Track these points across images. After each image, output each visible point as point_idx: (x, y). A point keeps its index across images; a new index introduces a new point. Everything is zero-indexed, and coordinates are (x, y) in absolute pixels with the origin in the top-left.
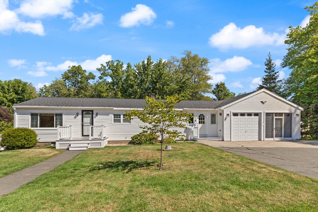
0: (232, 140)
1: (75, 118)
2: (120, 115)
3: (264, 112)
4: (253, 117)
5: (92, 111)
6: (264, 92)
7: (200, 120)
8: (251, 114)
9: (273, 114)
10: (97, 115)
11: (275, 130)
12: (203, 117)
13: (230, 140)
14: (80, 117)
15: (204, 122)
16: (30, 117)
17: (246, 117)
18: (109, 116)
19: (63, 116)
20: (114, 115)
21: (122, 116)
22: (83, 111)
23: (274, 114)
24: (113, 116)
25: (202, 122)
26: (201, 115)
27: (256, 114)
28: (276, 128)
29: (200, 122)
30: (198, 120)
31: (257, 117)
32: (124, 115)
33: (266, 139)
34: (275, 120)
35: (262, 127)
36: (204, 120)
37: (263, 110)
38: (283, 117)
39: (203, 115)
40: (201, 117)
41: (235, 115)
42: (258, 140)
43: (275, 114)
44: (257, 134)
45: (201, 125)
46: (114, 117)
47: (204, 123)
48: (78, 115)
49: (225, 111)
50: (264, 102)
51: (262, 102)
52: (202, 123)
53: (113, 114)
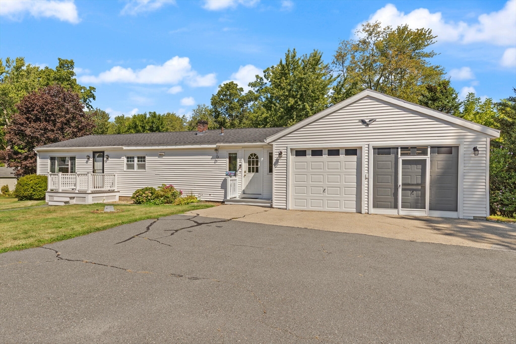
0: (290, 207)
1: (87, 162)
2: (133, 158)
3: (369, 145)
4: (342, 157)
5: (103, 152)
6: (368, 97)
7: (249, 165)
8: (339, 150)
9: (397, 148)
10: (108, 158)
11: (403, 190)
12: (255, 160)
13: (285, 207)
14: (91, 160)
15: (257, 168)
16: (49, 161)
17: (325, 157)
18: (121, 159)
19: (76, 160)
20: (128, 158)
21: (136, 160)
22: (94, 153)
23: (399, 150)
24: (125, 160)
25: (253, 168)
26: (252, 155)
27: (351, 152)
28: (403, 184)
29: (249, 168)
30: (245, 166)
31: (354, 158)
32: (138, 158)
33: (372, 211)
34: (402, 164)
35: (364, 182)
36: (257, 165)
37: (367, 142)
38: (428, 158)
39: (255, 155)
40: (251, 160)
41: (300, 153)
42: (354, 210)
43: (401, 148)
44: (354, 197)
45: (252, 174)
46: (128, 161)
47: (257, 171)
48: (89, 159)
49: (274, 146)
50: (367, 121)
51: (363, 122)
52: (253, 171)
53: (125, 156)
